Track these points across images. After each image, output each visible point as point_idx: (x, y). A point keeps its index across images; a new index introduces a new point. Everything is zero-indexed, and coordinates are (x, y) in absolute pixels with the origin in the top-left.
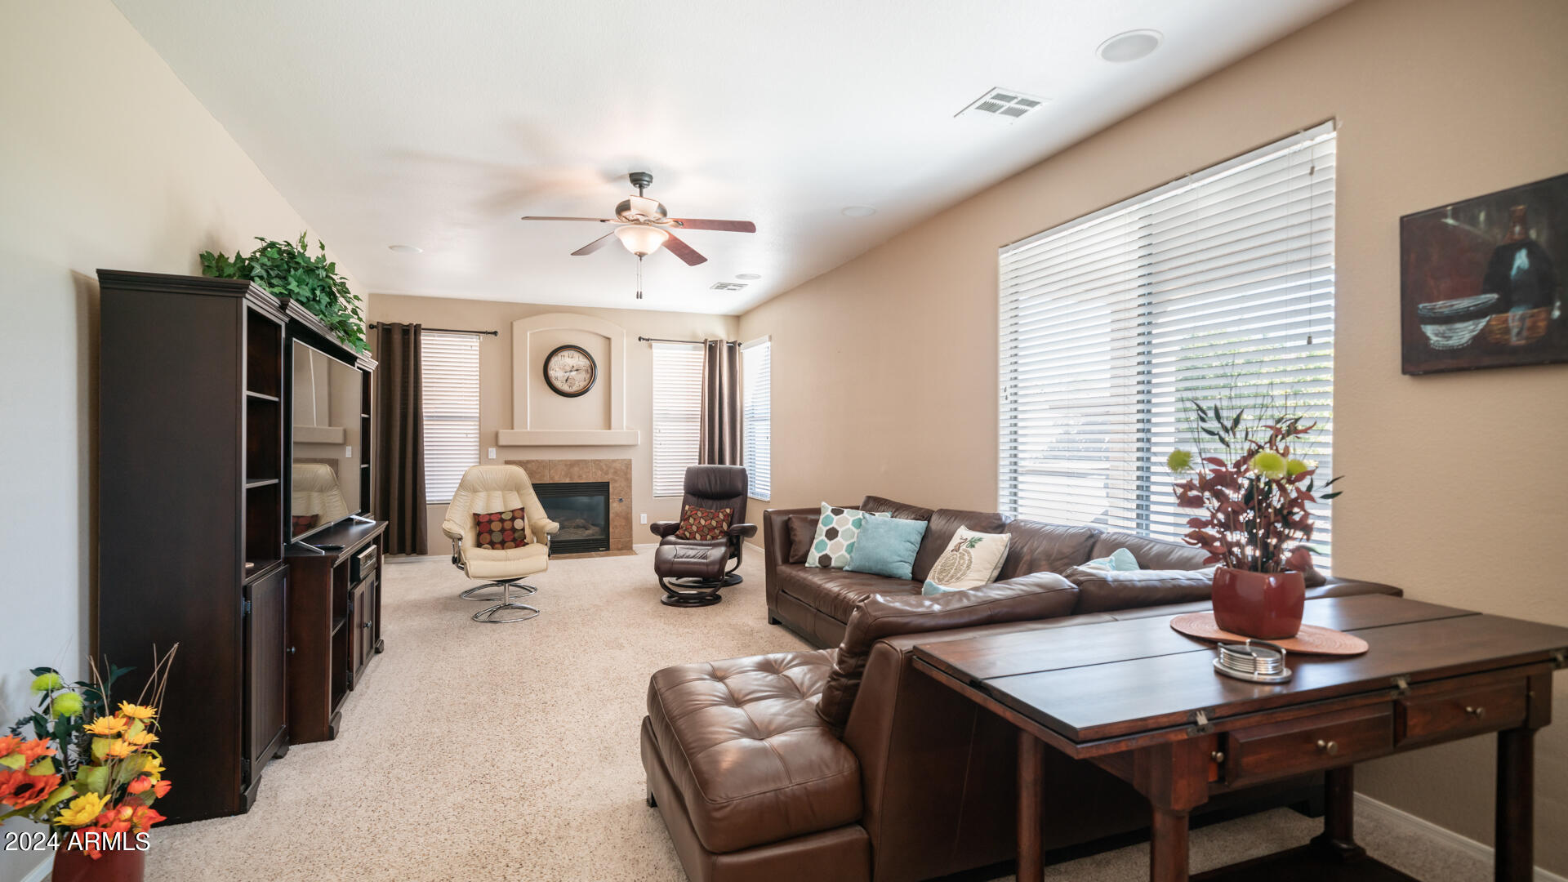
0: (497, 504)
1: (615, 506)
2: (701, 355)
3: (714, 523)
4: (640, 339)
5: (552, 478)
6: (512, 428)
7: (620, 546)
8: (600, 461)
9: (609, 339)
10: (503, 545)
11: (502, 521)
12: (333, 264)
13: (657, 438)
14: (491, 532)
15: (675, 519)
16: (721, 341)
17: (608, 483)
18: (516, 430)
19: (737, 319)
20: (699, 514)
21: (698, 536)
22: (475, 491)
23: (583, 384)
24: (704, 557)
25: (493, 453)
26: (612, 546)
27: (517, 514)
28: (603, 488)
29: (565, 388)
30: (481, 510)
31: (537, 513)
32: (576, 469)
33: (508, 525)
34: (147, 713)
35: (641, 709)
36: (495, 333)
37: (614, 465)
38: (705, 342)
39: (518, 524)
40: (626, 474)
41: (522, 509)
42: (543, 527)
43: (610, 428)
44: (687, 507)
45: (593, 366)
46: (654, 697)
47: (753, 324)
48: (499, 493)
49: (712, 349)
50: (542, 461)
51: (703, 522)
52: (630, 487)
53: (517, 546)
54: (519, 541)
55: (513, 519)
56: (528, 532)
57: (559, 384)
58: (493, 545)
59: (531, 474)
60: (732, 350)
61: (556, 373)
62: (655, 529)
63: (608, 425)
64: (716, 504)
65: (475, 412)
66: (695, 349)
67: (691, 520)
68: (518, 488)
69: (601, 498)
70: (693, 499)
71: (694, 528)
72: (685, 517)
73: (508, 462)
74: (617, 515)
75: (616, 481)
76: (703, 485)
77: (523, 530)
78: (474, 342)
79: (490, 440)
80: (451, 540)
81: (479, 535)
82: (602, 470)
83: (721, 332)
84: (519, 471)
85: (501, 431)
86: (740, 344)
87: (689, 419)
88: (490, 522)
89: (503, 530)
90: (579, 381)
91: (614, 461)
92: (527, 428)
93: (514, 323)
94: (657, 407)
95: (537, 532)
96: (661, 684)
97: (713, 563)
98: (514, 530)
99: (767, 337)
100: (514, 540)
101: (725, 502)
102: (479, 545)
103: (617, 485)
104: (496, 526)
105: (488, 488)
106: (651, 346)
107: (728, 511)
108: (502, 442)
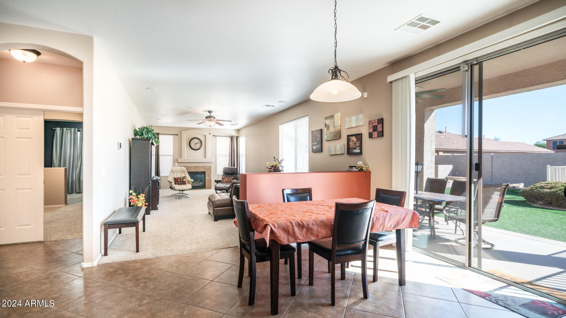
0: (179, 176)
1: (207, 178)
2: (229, 140)
3: (229, 180)
4: (213, 136)
5: (191, 170)
6: (181, 158)
7: (208, 187)
8: (203, 166)
9: (205, 136)
10: (181, 184)
11: (181, 179)
12: (153, 129)
13: (218, 161)
14: (178, 181)
15: (221, 179)
16: (234, 136)
17: (205, 172)
18: (182, 158)
19: (238, 130)
20: (226, 178)
21: (225, 183)
22: (174, 172)
23: (199, 147)
24: (225, 186)
25: (176, 164)
26: (206, 187)
27: (184, 178)
28: (204, 173)
29: (195, 148)
30: (176, 177)
31: (188, 178)
32: (197, 168)
33: (182, 180)
34: (144, 195)
35: (208, 201)
36: (177, 135)
37: (207, 167)
38: (230, 136)
39: (184, 180)
40: (210, 169)
41: (185, 177)
42: (190, 181)
43: (206, 158)
44: (223, 177)
45: (201, 142)
46: (209, 199)
47: (242, 132)
48: (179, 173)
49: (232, 138)
50: (189, 166)
51: (227, 180)
52: (211, 173)
53: (184, 184)
54: (184, 183)
55: (183, 179)
56: (186, 182)
57: (193, 147)
58: (178, 184)
59: (187, 169)
60: (237, 138)
61: (193, 145)
62: (215, 181)
63: (205, 157)
64: (230, 176)
65: (172, 154)
66: (227, 138)
67: (224, 179)
68: (184, 172)
69: (204, 175)
70: (225, 175)
71: (225, 181)
72: (223, 179)
73: (180, 166)
74: (208, 180)
75: (207, 171)
76: (227, 172)
77: (185, 181)
78: (172, 137)
79: (176, 161)
80: (169, 183)
81: (175, 182)
82: (204, 168)
83: (234, 134)
84: (185, 168)
85: (179, 159)
86: (239, 137)
87: (226, 156)
88: (178, 179)
89: (181, 181)
90: (198, 146)
91: (207, 166)
92: (185, 158)
93: (182, 132)
94: (218, 153)
95: (189, 182)
96: (210, 197)
97: (227, 187)
98: (183, 181)
99: (244, 136)
100: (183, 183)
101: (232, 175)
102: (175, 184)
103: (207, 172)
104: (179, 180)
105: (177, 172)
106: (216, 138)
107: (233, 177)
108: (179, 161)
